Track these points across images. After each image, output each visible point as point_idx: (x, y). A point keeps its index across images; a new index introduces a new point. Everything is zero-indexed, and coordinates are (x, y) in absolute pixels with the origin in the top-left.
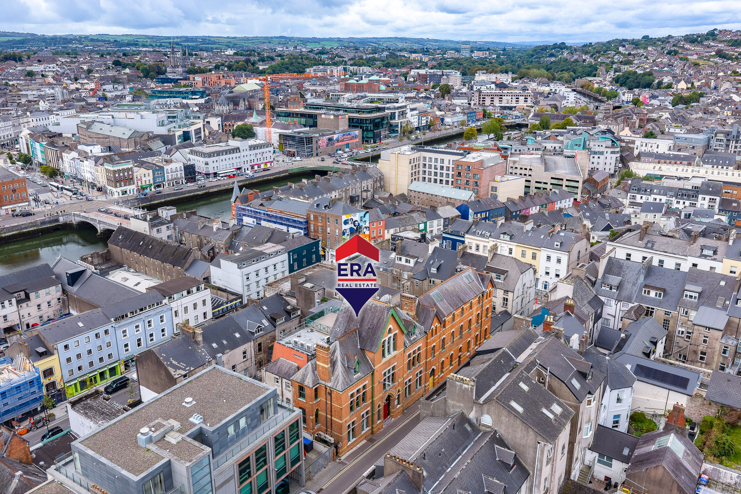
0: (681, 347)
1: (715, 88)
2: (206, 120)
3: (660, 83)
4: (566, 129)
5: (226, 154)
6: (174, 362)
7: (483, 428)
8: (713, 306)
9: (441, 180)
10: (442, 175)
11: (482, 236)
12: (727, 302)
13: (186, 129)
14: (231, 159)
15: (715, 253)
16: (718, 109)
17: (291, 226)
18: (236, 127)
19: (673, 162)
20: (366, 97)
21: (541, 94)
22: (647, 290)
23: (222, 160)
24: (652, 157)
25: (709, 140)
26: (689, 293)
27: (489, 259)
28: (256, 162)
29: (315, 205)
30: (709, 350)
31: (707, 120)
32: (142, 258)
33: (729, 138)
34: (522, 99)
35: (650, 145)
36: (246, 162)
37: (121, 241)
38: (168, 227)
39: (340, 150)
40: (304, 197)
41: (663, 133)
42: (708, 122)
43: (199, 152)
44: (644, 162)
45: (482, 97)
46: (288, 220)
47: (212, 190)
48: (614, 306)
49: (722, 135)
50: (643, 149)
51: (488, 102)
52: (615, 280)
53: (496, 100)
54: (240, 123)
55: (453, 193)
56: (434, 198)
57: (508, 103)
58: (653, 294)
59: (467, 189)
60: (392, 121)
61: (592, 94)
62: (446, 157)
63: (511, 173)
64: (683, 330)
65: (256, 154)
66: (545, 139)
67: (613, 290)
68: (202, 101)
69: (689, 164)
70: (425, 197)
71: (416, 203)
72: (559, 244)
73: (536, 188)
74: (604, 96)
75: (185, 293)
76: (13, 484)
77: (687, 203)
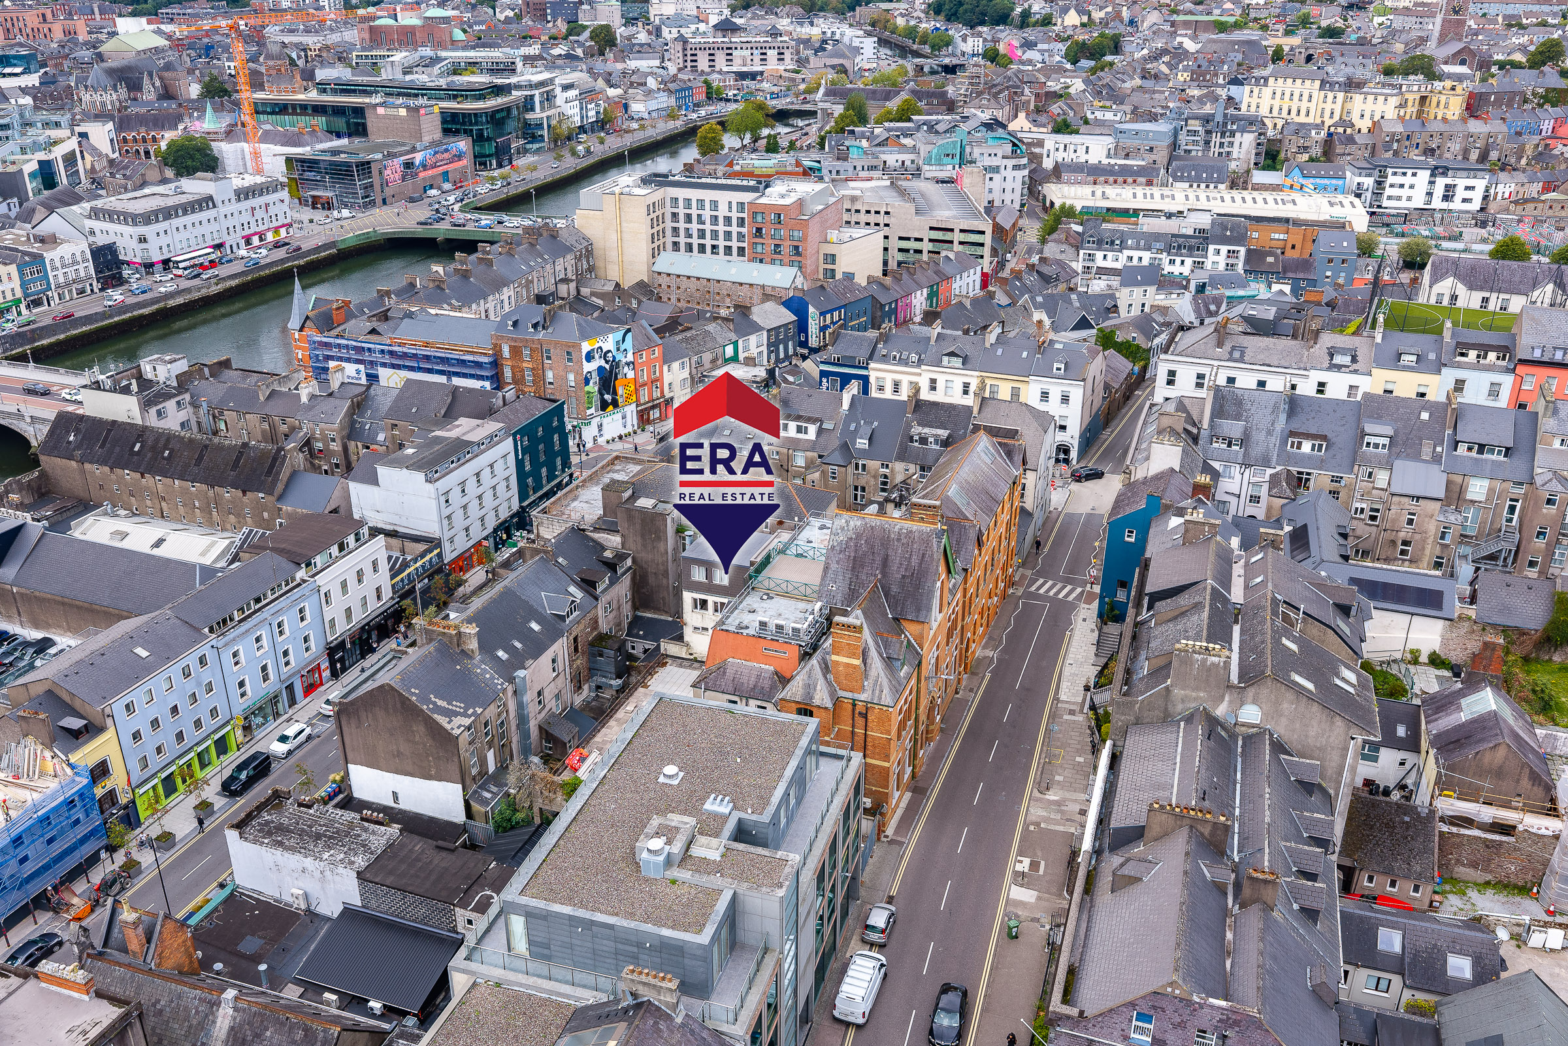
0: (1359, 538)
1: (1132, 22)
2: (77, 129)
3: (1026, 14)
4: (910, 120)
5: (185, 213)
6: (440, 703)
7: (1243, 729)
8: (1416, 457)
9: (714, 247)
10: (715, 234)
11: (905, 362)
12: (1439, 449)
13: (42, 156)
14: (197, 224)
15: (1354, 359)
16: (1165, 69)
17: (457, 374)
18: (169, 146)
19: (1120, 179)
20: (438, 60)
21: (807, 42)
22: (1296, 440)
23: (177, 229)
24: (1082, 171)
25: (1176, 135)
26: (1373, 440)
27: (976, 410)
28: (254, 229)
29: (510, 323)
30: (1417, 537)
31: (1154, 92)
32: (148, 480)
33: (1209, 128)
34: (772, 54)
35: (1072, 148)
36: (231, 229)
37: (78, 447)
38: (178, 403)
39: (431, 187)
40: (450, 304)
41: (1086, 122)
42: (1156, 96)
43: (119, 213)
44: (1068, 183)
45: (689, 52)
46: (444, 360)
47: (172, 303)
48: (1238, 477)
49: (1197, 122)
50: (1060, 156)
51: (703, 64)
52: (1233, 428)
53: (720, 58)
54: (169, 135)
55: (755, 273)
56: (714, 287)
57: (744, 65)
58: (1306, 447)
59: (778, 262)
60: (530, 116)
61: (895, 38)
62: (723, 197)
63: (848, 223)
64: (1364, 506)
65: (253, 209)
66: (879, 145)
67: (1234, 448)
68: (33, 80)
69: (1150, 183)
70: (693, 285)
71: (674, 300)
72: (1062, 366)
73: (900, 250)
74: (925, 43)
75: (334, 550)
76: (219, 1020)
77: (1189, 261)
